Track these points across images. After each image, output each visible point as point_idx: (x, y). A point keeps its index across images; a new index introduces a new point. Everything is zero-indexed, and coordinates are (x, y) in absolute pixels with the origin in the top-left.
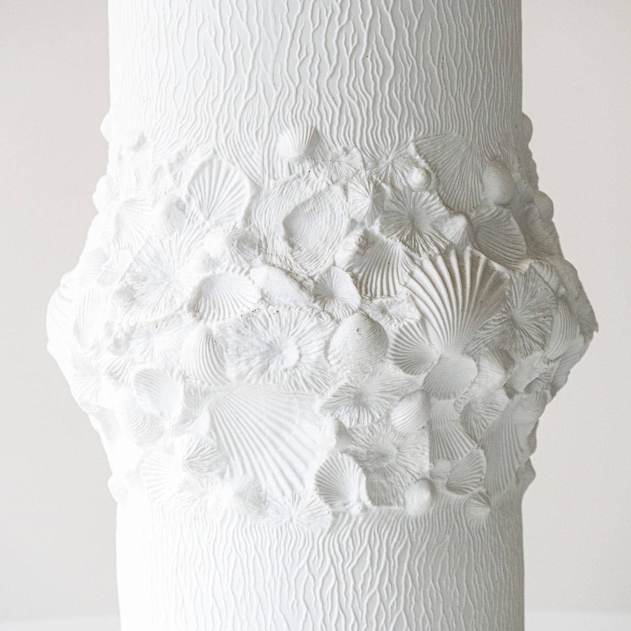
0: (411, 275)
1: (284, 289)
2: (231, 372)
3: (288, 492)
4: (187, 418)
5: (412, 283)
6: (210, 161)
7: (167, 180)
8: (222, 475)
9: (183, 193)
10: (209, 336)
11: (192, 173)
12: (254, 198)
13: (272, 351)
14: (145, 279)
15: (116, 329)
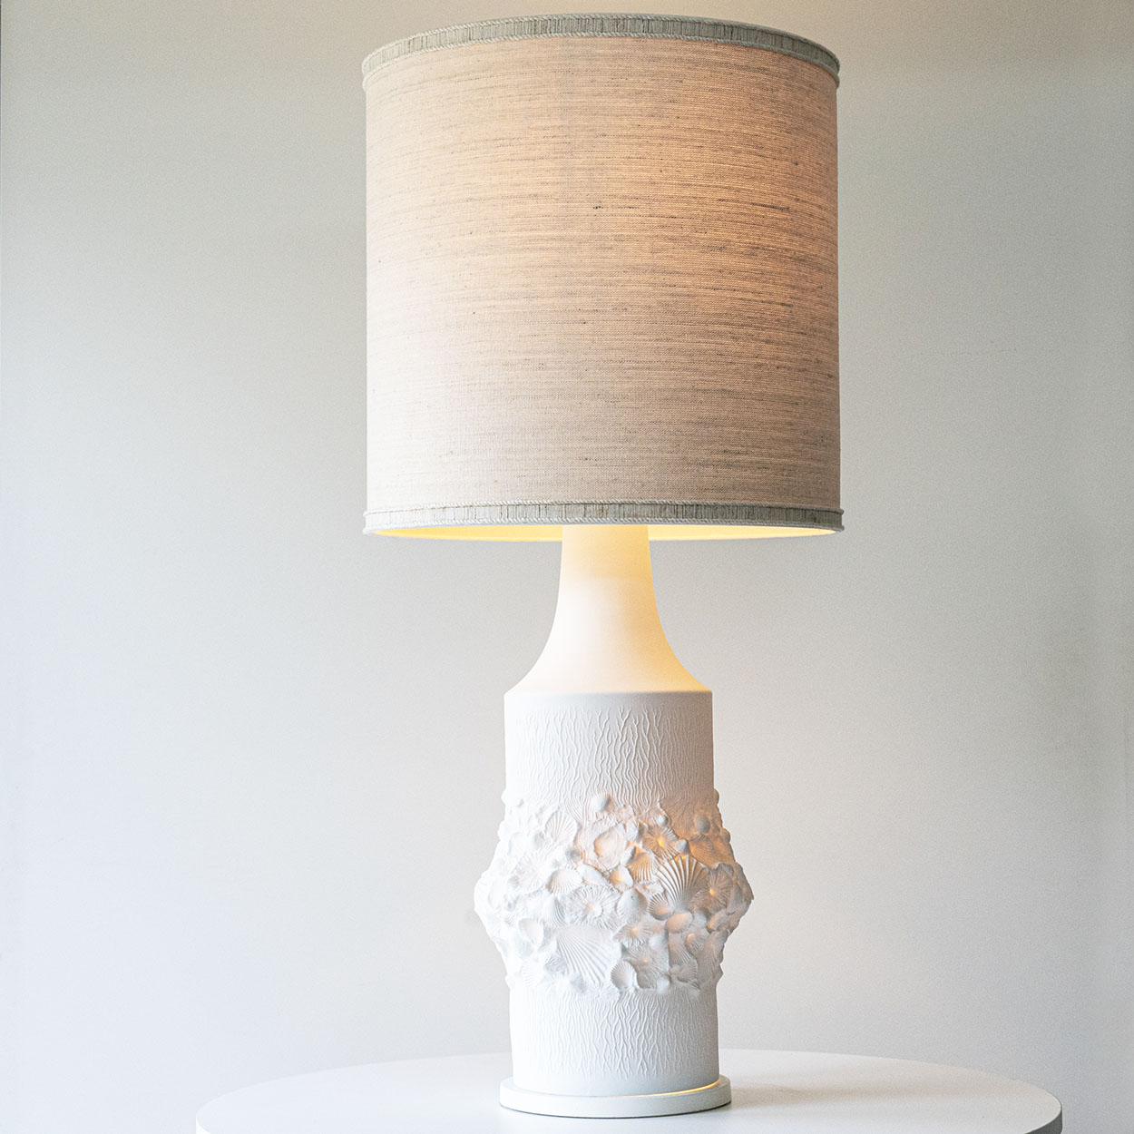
0: (658, 869)
1: (594, 877)
2: (567, 920)
3: (597, 982)
4: (545, 943)
5: (659, 873)
6: (557, 812)
7: (535, 821)
8: (563, 973)
9: (542, 828)
10: (556, 902)
11: (547, 819)
12: (579, 830)
13: (587, 909)
14: (524, 872)
15: (509, 898)
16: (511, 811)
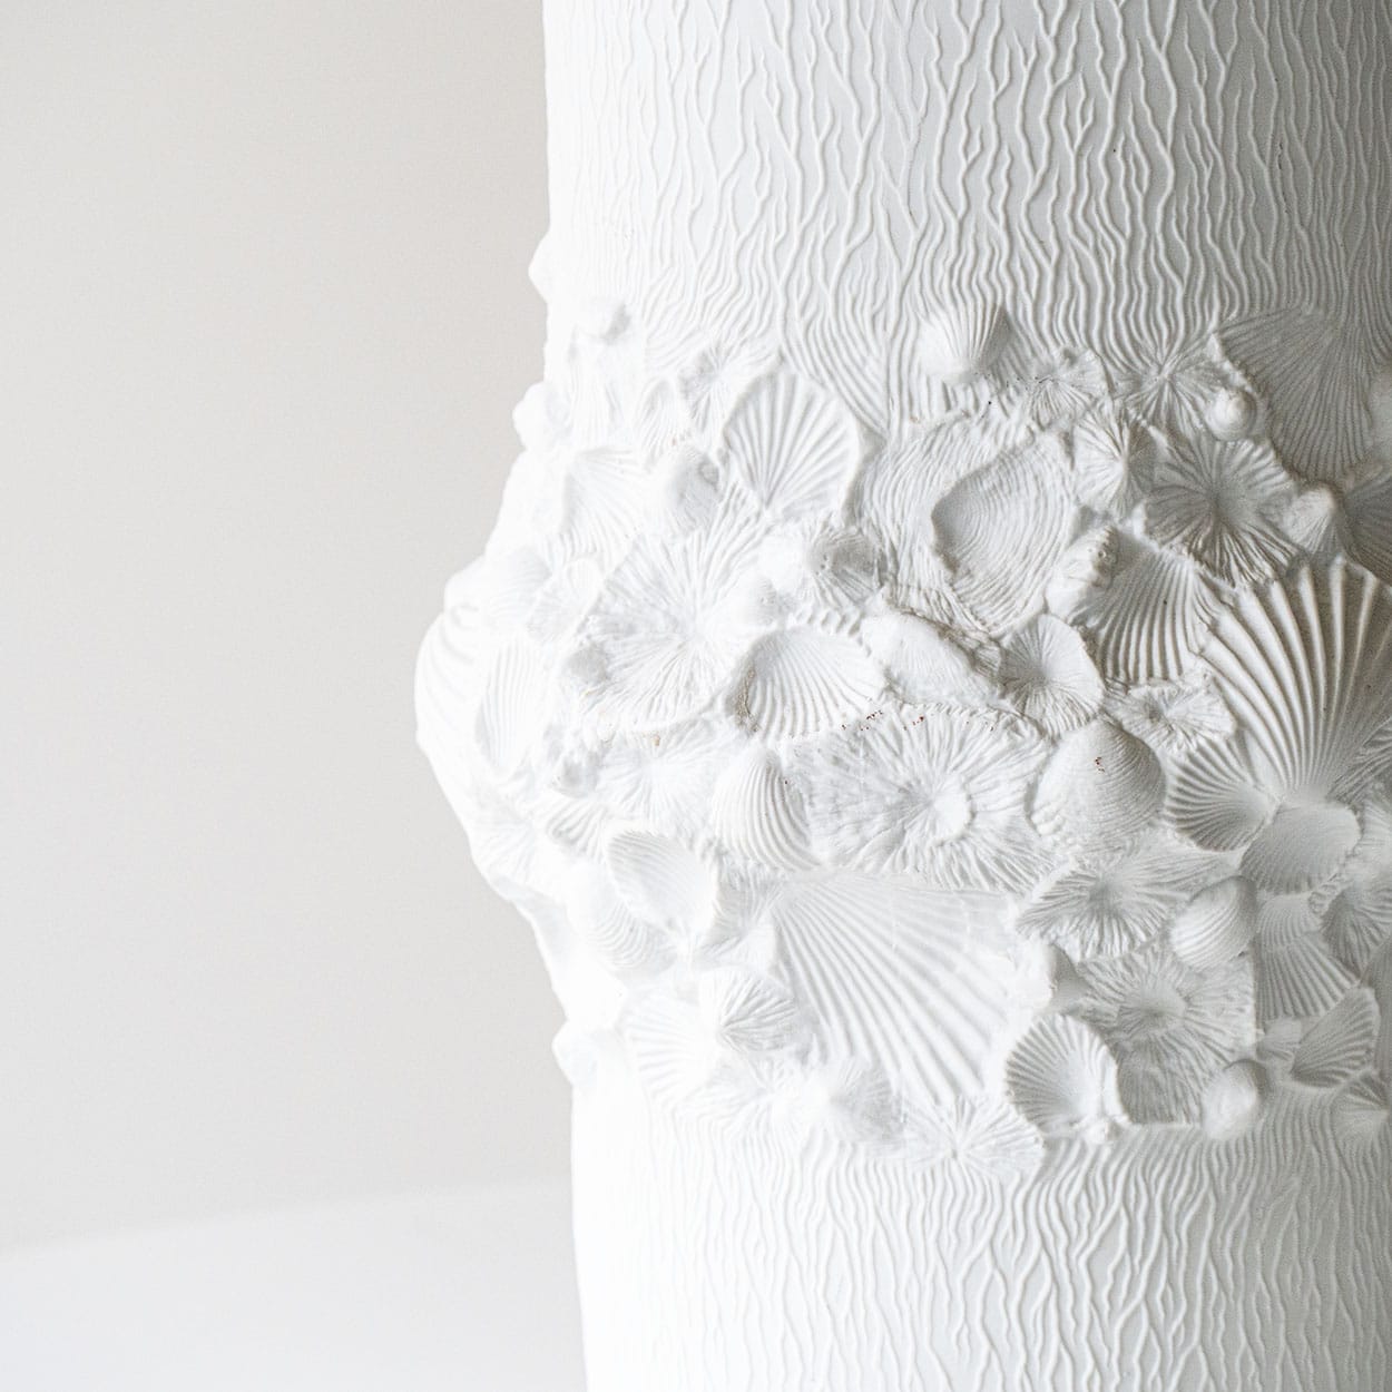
0: (1214, 629)
1: (937, 668)
2: (821, 847)
3: (947, 1096)
4: (726, 935)
5: (1215, 649)
6: (772, 377)
7: (677, 412)
8: (803, 1056)
9: (711, 443)
10: (771, 773)
11: (731, 405)
12: (867, 460)
13: (910, 802)
14: (631, 630)
15: (569, 743)
16: (573, 352)
